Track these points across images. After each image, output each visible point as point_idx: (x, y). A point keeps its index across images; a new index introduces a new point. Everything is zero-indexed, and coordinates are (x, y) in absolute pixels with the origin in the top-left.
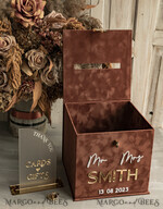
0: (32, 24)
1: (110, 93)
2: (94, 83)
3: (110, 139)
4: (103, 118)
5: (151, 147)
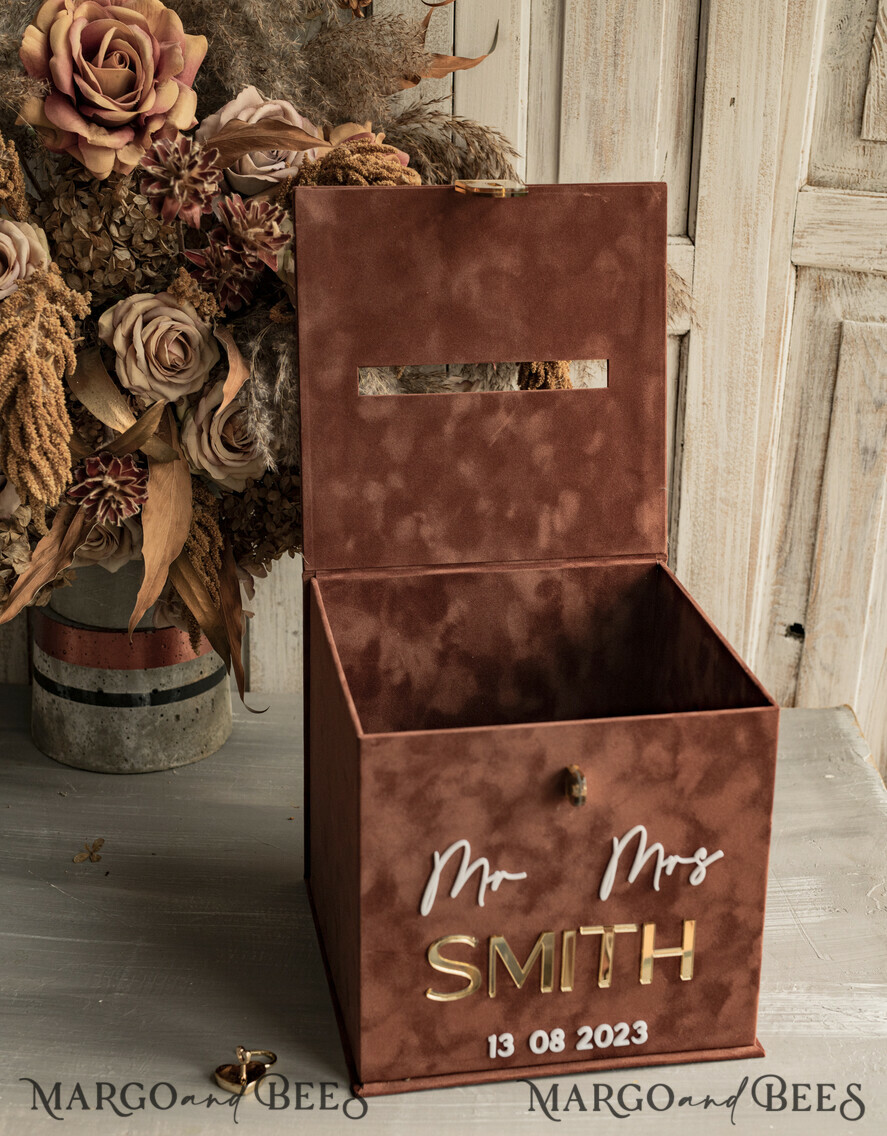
0: (133, 160)
1: (556, 520)
2: (467, 469)
3: (538, 761)
4: (521, 653)
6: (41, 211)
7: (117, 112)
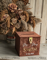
0: (14, 11)
5: (40, 42)
6: (9, 14)
7: (13, 9)
